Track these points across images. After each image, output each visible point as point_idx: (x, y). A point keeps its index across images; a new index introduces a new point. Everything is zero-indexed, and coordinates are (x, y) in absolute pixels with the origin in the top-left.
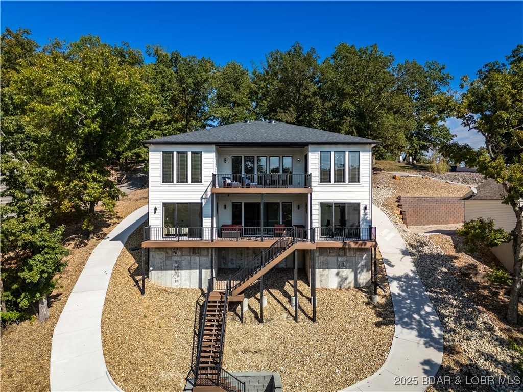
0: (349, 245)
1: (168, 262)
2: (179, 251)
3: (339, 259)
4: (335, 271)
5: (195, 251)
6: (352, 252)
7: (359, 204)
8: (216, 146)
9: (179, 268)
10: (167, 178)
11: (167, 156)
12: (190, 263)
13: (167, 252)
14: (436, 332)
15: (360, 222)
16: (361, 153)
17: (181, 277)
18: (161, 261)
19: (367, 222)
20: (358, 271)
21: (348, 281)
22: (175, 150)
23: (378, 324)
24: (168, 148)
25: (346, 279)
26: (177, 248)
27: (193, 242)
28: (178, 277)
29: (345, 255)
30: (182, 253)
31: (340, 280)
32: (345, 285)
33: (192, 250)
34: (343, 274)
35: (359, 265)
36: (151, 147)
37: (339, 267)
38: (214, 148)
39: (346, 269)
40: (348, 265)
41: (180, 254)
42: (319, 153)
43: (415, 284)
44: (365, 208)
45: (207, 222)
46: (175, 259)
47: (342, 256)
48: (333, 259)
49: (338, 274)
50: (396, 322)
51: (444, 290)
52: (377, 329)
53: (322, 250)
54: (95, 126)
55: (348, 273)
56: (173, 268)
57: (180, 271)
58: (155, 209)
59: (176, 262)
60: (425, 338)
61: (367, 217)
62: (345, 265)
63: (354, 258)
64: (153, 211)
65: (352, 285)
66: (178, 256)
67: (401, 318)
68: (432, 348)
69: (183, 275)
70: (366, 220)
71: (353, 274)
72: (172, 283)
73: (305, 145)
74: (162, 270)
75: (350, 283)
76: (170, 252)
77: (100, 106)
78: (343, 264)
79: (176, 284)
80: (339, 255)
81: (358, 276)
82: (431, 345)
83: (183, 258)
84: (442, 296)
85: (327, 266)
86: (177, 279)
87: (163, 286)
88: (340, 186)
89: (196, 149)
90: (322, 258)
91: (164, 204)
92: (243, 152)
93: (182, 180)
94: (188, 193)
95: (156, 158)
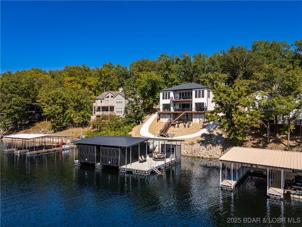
5: (168, 114)
9: (165, 118)
10: (163, 99)
11: (163, 93)
12: (168, 117)
15: (204, 107)
16: (204, 90)
18: (162, 116)
19: (206, 107)
22: (165, 92)
24: (163, 92)
27: (168, 112)
31: (199, 121)
36: (160, 92)
44: (205, 104)
45: (172, 108)
46: (165, 116)
47: (200, 115)
48: (198, 116)
49: (199, 119)
54: (150, 88)
55: (201, 119)
62: (201, 117)
65: (202, 122)
73: (192, 89)
74: (162, 118)
76: (164, 114)
77: (151, 84)
79: (165, 121)
85: (196, 118)
89: (169, 92)
90: (195, 116)
91: (163, 104)
92: (182, 92)
93: (166, 99)
94: (168, 101)
95: (161, 94)
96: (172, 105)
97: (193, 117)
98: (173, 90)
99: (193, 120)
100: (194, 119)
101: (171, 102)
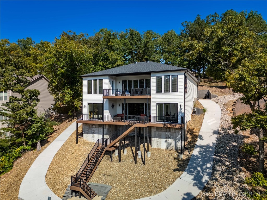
0: (167, 126)
1: (90, 130)
2: (94, 126)
3: (167, 133)
4: (165, 140)
6: (174, 130)
7: (177, 104)
8: (109, 76)
9: (94, 133)
10: (89, 93)
11: (89, 81)
12: (98, 131)
13: (89, 126)
14: (205, 178)
15: (177, 114)
16: (178, 76)
17: (95, 137)
18: (87, 129)
19: (182, 114)
20: (177, 141)
21: (171, 146)
22: (92, 79)
23: (174, 170)
24: (90, 78)
25: (171, 144)
26: (93, 124)
27: (100, 122)
28: (94, 137)
29: (170, 131)
30: (95, 126)
31: (167, 144)
32: (170, 147)
33: (99, 125)
34: (169, 142)
35: (178, 137)
36: (84, 78)
37: (166, 138)
38: (108, 77)
39: (170, 139)
40: (171, 137)
41: (94, 127)
42: (156, 77)
43: (210, 150)
44: (181, 106)
45: (107, 113)
46: (93, 129)
47: (168, 132)
48: (163, 133)
49: (166, 141)
50: (186, 170)
51: (226, 156)
52: (173, 173)
53: (158, 128)
55: (172, 141)
56: (92, 133)
57: (94, 135)
58: (85, 106)
59: (93, 130)
60: (196, 181)
61: (182, 111)
62: (170, 137)
63: (175, 134)
64: (84, 107)
65: (174, 148)
66: (94, 128)
67: (189, 168)
68: (196, 187)
69: (96, 137)
70: (181, 113)
71: (174, 142)
72: (91, 140)
73: (149, 73)
74: (87, 133)
75: (172, 147)
76: (90, 126)
78: (169, 136)
79: (93, 141)
80: (167, 131)
81: (177, 143)
82: (197, 185)
83: (96, 129)
84: (222, 159)
85: (160, 137)
86: (93, 138)
87: (88, 141)
88: (167, 94)
89: (101, 78)
90: (158, 133)
91: (88, 104)
92: (127, 78)
93: (95, 92)
94: (98, 99)
95: (85, 83)
96: (107, 105)
97: (153, 134)
98: (110, 76)
99: (152, 142)
100: (154, 140)
101: (105, 100)
